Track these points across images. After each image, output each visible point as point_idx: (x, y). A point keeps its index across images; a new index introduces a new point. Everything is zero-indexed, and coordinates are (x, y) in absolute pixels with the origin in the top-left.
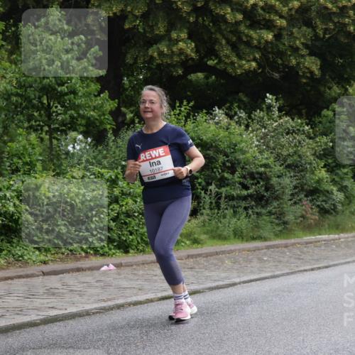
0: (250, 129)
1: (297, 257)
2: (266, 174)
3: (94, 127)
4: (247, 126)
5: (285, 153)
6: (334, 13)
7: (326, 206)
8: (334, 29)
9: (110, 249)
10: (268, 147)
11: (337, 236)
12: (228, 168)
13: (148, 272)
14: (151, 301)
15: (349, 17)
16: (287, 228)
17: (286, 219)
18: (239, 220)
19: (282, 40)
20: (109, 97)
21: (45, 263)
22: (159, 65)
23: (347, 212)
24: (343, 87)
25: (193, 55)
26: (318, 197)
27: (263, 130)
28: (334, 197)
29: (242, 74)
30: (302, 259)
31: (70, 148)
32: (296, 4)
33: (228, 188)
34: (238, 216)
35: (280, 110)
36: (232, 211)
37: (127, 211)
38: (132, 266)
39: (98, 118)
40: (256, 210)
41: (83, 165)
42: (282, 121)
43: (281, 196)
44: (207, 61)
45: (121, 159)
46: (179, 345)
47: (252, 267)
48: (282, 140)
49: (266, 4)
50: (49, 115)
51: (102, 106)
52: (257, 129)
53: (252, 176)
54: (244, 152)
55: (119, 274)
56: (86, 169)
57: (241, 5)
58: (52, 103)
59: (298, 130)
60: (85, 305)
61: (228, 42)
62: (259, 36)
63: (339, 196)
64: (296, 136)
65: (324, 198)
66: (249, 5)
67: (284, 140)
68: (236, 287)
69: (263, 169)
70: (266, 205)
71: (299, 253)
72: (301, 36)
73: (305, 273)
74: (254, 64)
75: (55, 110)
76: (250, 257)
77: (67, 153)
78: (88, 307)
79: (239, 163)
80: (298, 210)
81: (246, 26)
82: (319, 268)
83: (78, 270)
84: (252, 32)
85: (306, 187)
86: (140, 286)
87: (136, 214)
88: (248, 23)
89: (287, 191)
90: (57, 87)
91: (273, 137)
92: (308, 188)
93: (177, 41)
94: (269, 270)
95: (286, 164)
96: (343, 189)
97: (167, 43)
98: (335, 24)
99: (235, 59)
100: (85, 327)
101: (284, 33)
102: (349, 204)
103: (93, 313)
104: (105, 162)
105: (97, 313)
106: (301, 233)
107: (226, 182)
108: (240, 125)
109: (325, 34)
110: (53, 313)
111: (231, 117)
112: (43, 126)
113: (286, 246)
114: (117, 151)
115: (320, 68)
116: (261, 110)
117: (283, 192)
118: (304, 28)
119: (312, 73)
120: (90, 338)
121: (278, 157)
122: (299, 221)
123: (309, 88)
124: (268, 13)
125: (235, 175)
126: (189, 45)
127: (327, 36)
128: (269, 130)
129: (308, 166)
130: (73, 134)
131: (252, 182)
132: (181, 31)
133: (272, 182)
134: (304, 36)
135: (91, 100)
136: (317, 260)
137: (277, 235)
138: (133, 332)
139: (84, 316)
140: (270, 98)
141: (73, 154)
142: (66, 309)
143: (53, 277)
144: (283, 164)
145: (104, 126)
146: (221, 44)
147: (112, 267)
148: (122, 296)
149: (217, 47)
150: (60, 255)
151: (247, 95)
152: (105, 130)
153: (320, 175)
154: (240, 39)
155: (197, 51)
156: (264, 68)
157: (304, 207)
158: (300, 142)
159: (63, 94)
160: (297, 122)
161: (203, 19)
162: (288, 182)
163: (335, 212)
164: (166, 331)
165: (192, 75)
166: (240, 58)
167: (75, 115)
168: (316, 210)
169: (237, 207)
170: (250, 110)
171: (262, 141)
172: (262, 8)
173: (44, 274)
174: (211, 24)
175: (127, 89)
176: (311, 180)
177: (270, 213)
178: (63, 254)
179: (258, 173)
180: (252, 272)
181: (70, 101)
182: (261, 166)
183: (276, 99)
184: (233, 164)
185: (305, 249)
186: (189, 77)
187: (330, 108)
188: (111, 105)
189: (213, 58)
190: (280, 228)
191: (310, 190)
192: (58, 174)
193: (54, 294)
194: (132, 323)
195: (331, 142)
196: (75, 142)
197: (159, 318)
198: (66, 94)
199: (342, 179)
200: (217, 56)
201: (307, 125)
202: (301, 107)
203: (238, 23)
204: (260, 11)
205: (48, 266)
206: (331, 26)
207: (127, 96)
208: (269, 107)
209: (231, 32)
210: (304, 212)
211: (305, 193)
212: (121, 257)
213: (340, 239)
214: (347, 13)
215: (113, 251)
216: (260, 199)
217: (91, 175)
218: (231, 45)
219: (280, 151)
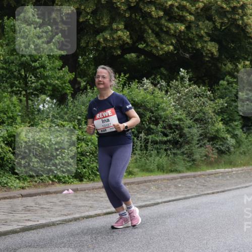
0: (169, 93)
1: (202, 184)
2: (180, 125)
3: (58, 92)
4: (167, 92)
5: (193, 111)
6: (228, 11)
7: (223, 148)
8: (228, 23)
9: (70, 179)
10: (181, 106)
11: (230, 170)
12: (153, 121)
13: (96, 195)
14: (99, 215)
15: (239, 14)
16: (195, 164)
17: (194, 157)
18: (160, 158)
19: (191, 31)
20: (69, 71)
21: (23, 188)
22: (104, 48)
23: (238, 152)
24: (234, 64)
25: (128, 40)
26: (217, 142)
27: (178, 95)
28: (228, 142)
29: (163, 54)
30: (206, 186)
31: (41, 107)
32: (201, 5)
33: (153, 136)
34: (160, 155)
35: (190, 80)
36: (156, 152)
37: (81, 152)
38: (85, 190)
39: (61, 85)
40: (173, 151)
41: (50, 119)
42: (191, 88)
43: (190, 141)
44: (139, 45)
45: (77, 115)
46: (118, 247)
47: (170, 191)
48: (192, 101)
49: (180, 5)
50: (26, 83)
51: (63, 77)
52: (174, 94)
53: (170, 127)
54: (164, 110)
55: (76, 196)
56: (52, 121)
57: (162, 5)
58: (28, 75)
59: (203, 94)
60: (52, 219)
61: (153, 31)
62: (175, 27)
63: (232, 141)
64: (201, 99)
65: (221, 143)
66: (168, 5)
67: (193, 101)
68: (159, 205)
69: (178, 122)
70: (180, 147)
71: (203, 181)
72: (204, 27)
73: (208, 195)
74: (171, 47)
75: (30, 79)
76: (169, 184)
77: (39, 110)
78: (54, 220)
79: (161, 118)
80: (203, 151)
81: (166, 20)
82: (218, 192)
83: (47, 193)
84: (170, 25)
85: (208, 135)
86: (90, 205)
87: (88, 154)
88: (167, 18)
89: (195, 137)
90: (31, 63)
91: (185, 99)
92: (210, 136)
93: (117, 30)
94: (182, 193)
95: (195, 118)
96: (234, 136)
97: (110, 32)
98: (228, 19)
99: (158, 44)
100: (51, 234)
101: (193, 25)
102: (238, 147)
103: (58, 224)
104: (66, 117)
105: (60, 224)
106: (204, 167)
107: (152, 131)
108: (162, 91)
109: (221, 26)
110: (29, 224)
111: (155, 85)
112: (21, 91)
113: (194, 177)
114: (74, 109)
115: (218, 51)
116: (177, 80)
117: (192, 138)
118: (207, 22)
119: (212, 54)
120: (56, 241)
121: (189, 113)
122: (203, 159)
123: (210, 65)
124: (181, 11)
125: (158, 126)
126: (125, 33)
127: (223, 28)
128: (182, 95)
129: (210, 120)
130: (43, 97)
131: (170, 131)
132: (119, 23)
133: (184, 132)
134: (207, 27)
135: (56, 73)
136: (217, 186)
137: (188, 169)
138: (86, 237)
139: (51, 226)
140: (183, 72)
141: (43, 111)
142: (38, 221)
143: (29, 198)
144: (192, 119)
145: (65, 91)
146: (148, 33)
147: (71, 191)
148: (78, 212)
149: (145, 35)
150: (34, 183)
151: (166, 70)
152: (66, 94)
153: (219, 127)
154: (161, 29)
155: (131, 38)
156: (178, 50)
157: (207, 149)
158: (204, 103)
159: (36, 68)
160: (202, 89)
161: (135, 15)
162: (196, 131)
163: (229, 152)
164: (109, 236)
165: (128, 55)
166: (162, 43)
167: (45, 83)
168: (215, 151)
169: (160, 149)
170: (168, 80)
171: (177, 102)
172: (177, 7)
173: (22, 196)
174: (141, 19)
175: (81, 65)
176: (212, 130)
177: (183, 153)
178: (36, 182)
179: (174, 125)
180: (170, 195)
181: (40, 73)
182: (177, 120)
183: (187, 72)
184: (157, 119)
185: (208, 179)
186: (125, 56)
187: (225, 79)
188: (70, 76)
189: (143, 43)
190: (190, 164)
191: (211, 137)
192: (32, 125)
193: (29, 211)
194: (85, 231)
195: (226, 103)
196: (45, 102)
197: (104, 227)
198: (38, 68)
199: (234, 129)
200: (145, 42)
201: (209, 91)
202: (204, 78)
203: (160, 18)
204: (176, 9)
205: (25, 190)
206: (226, 20)
207: (81, 70)
208: (182, 78)
209: (155, 24)
210: (207, 153)
211: (207, 139)
212: (77, 184)
213: (232, 171)
214: (237, 11)
215: (72, 180)
216: (176, 143)
217: (56, 126)
218: (155, 34)
219: (190, 109)
